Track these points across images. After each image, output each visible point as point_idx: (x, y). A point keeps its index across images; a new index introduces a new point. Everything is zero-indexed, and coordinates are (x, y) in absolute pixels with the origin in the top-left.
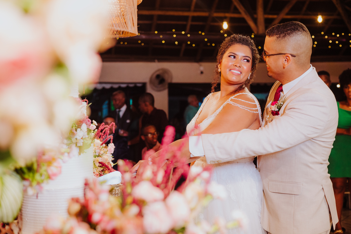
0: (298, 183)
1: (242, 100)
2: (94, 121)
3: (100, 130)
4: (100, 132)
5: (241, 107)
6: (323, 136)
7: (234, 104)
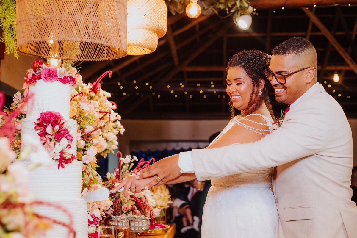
0: (310, 207)
1: (250, 120)
2: (134, 156)
3: (140, 165)
4: (140, 168)
5: (247, 127)
6: (329, 150)
7: (240, 124)
